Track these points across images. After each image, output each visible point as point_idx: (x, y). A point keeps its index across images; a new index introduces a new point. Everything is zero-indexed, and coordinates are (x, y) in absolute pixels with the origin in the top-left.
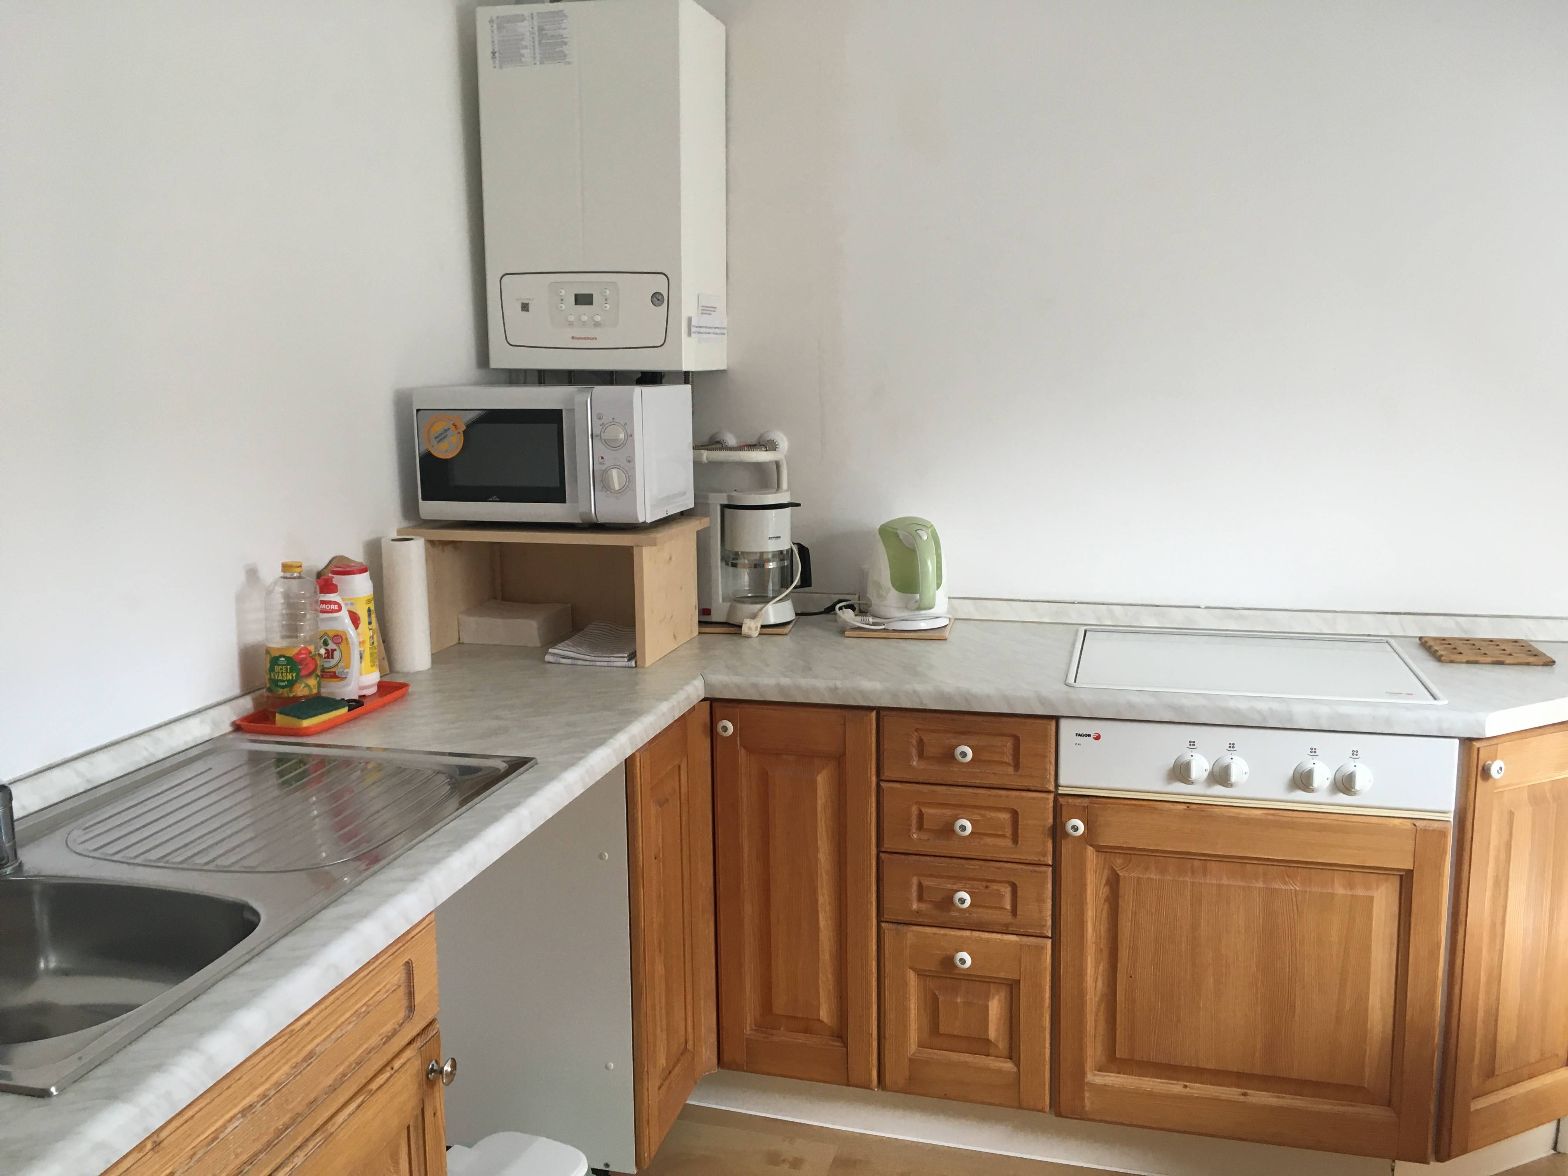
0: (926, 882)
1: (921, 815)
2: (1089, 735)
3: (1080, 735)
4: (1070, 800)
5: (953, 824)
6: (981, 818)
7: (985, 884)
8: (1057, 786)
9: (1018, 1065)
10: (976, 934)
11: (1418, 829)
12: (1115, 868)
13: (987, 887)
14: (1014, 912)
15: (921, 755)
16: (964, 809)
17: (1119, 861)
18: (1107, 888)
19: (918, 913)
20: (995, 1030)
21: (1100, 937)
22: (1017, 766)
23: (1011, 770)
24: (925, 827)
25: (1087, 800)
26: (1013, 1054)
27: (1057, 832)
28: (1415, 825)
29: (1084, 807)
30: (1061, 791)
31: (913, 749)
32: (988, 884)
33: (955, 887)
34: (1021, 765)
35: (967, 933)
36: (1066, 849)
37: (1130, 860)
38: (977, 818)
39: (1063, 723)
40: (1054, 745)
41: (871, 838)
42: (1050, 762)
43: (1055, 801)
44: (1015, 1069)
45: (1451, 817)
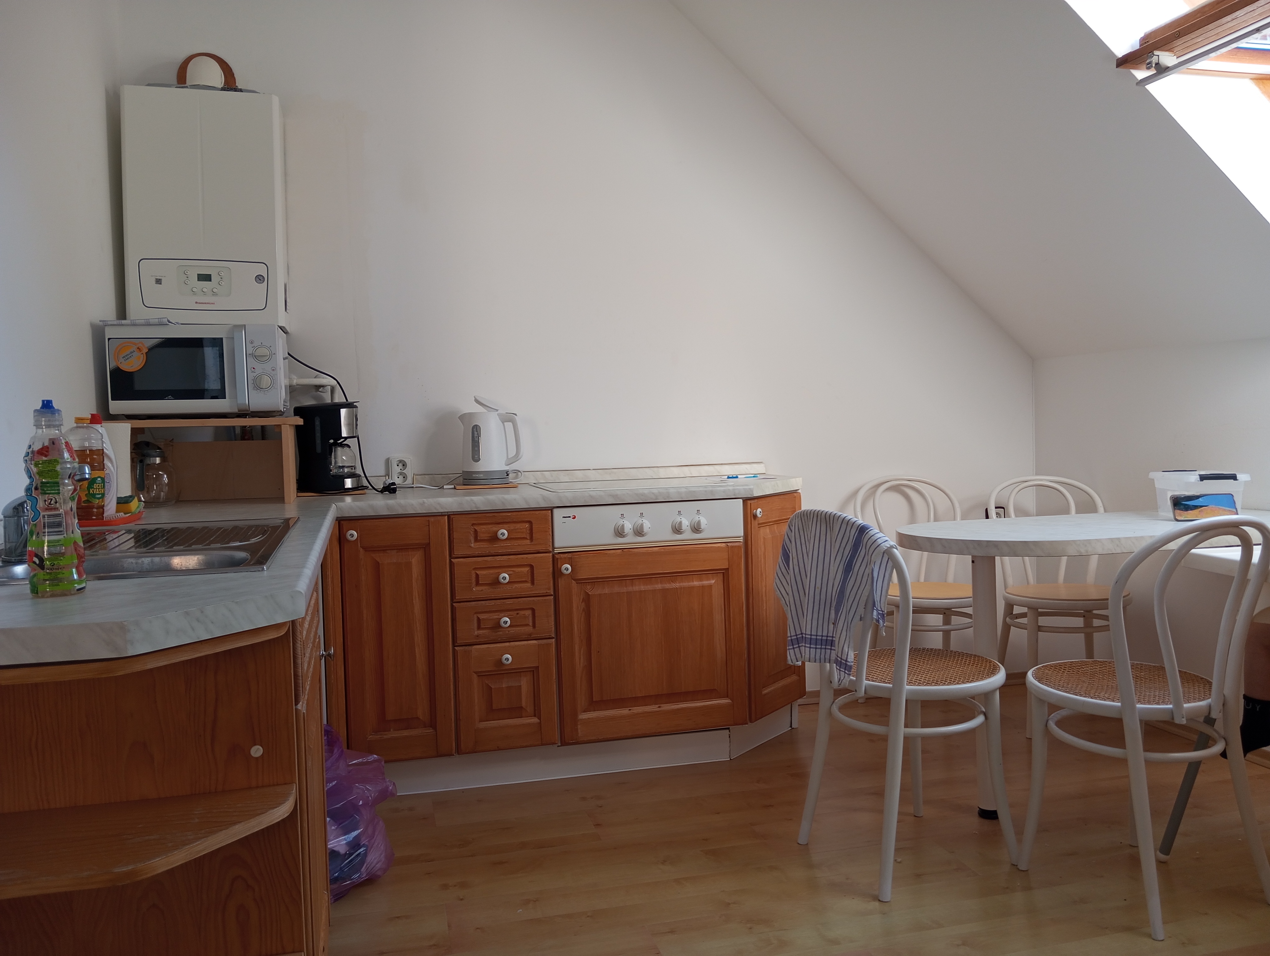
0: (482, 616)
1: (477, 575)
2: (570, 517)
3: (565, 517)
4: (562, 555)
5: (498, 578)
6: (513, 573)
7: (516, 612)
8: (554, 548)
9: (539, 718)
10: (512, 643)
11: (729, 546)
12: (587, 591)
13: (517, 614)
14: (534, 626)
15: (476, 540)
16: (503, 568)
17: (588, 587)
18: (583, 604)
19: (478, 636)
20: (526, 701)
21: (581, 632)
22: (531, 539)
23: (528, 542)
24: (480, 582)
25: (570, 554)
26: (537, 713)
27: (557, 573)
28: (727, 545)
29: (570, 558)
30: (556, 551)
31: (472, 537)
32: (518, 612)
33: (499, 617)
34: (534, 538)
35: (507, 644)
36: (561, 583)
37: (594, 585)
38: (511, 572)
39: (555, 511)
40: (551, 524)
41: (447, 594)
42: (550, 534)
43: (553, 556)
44: (538, 721)
45: (741, 540)
